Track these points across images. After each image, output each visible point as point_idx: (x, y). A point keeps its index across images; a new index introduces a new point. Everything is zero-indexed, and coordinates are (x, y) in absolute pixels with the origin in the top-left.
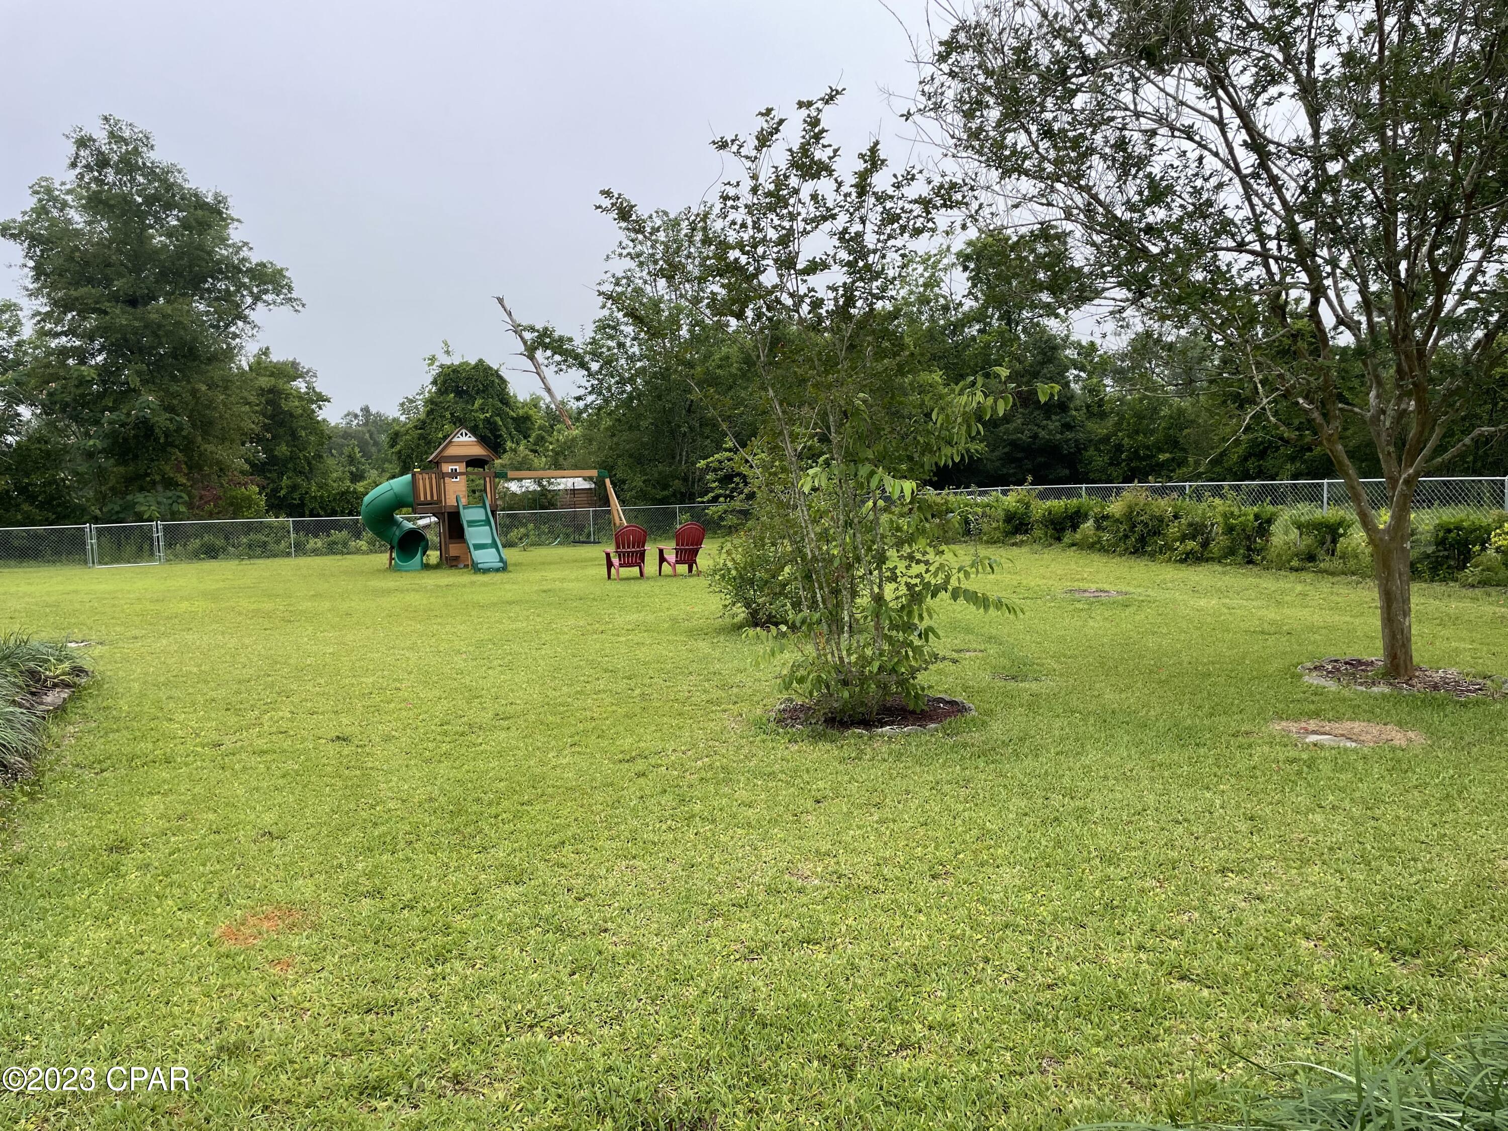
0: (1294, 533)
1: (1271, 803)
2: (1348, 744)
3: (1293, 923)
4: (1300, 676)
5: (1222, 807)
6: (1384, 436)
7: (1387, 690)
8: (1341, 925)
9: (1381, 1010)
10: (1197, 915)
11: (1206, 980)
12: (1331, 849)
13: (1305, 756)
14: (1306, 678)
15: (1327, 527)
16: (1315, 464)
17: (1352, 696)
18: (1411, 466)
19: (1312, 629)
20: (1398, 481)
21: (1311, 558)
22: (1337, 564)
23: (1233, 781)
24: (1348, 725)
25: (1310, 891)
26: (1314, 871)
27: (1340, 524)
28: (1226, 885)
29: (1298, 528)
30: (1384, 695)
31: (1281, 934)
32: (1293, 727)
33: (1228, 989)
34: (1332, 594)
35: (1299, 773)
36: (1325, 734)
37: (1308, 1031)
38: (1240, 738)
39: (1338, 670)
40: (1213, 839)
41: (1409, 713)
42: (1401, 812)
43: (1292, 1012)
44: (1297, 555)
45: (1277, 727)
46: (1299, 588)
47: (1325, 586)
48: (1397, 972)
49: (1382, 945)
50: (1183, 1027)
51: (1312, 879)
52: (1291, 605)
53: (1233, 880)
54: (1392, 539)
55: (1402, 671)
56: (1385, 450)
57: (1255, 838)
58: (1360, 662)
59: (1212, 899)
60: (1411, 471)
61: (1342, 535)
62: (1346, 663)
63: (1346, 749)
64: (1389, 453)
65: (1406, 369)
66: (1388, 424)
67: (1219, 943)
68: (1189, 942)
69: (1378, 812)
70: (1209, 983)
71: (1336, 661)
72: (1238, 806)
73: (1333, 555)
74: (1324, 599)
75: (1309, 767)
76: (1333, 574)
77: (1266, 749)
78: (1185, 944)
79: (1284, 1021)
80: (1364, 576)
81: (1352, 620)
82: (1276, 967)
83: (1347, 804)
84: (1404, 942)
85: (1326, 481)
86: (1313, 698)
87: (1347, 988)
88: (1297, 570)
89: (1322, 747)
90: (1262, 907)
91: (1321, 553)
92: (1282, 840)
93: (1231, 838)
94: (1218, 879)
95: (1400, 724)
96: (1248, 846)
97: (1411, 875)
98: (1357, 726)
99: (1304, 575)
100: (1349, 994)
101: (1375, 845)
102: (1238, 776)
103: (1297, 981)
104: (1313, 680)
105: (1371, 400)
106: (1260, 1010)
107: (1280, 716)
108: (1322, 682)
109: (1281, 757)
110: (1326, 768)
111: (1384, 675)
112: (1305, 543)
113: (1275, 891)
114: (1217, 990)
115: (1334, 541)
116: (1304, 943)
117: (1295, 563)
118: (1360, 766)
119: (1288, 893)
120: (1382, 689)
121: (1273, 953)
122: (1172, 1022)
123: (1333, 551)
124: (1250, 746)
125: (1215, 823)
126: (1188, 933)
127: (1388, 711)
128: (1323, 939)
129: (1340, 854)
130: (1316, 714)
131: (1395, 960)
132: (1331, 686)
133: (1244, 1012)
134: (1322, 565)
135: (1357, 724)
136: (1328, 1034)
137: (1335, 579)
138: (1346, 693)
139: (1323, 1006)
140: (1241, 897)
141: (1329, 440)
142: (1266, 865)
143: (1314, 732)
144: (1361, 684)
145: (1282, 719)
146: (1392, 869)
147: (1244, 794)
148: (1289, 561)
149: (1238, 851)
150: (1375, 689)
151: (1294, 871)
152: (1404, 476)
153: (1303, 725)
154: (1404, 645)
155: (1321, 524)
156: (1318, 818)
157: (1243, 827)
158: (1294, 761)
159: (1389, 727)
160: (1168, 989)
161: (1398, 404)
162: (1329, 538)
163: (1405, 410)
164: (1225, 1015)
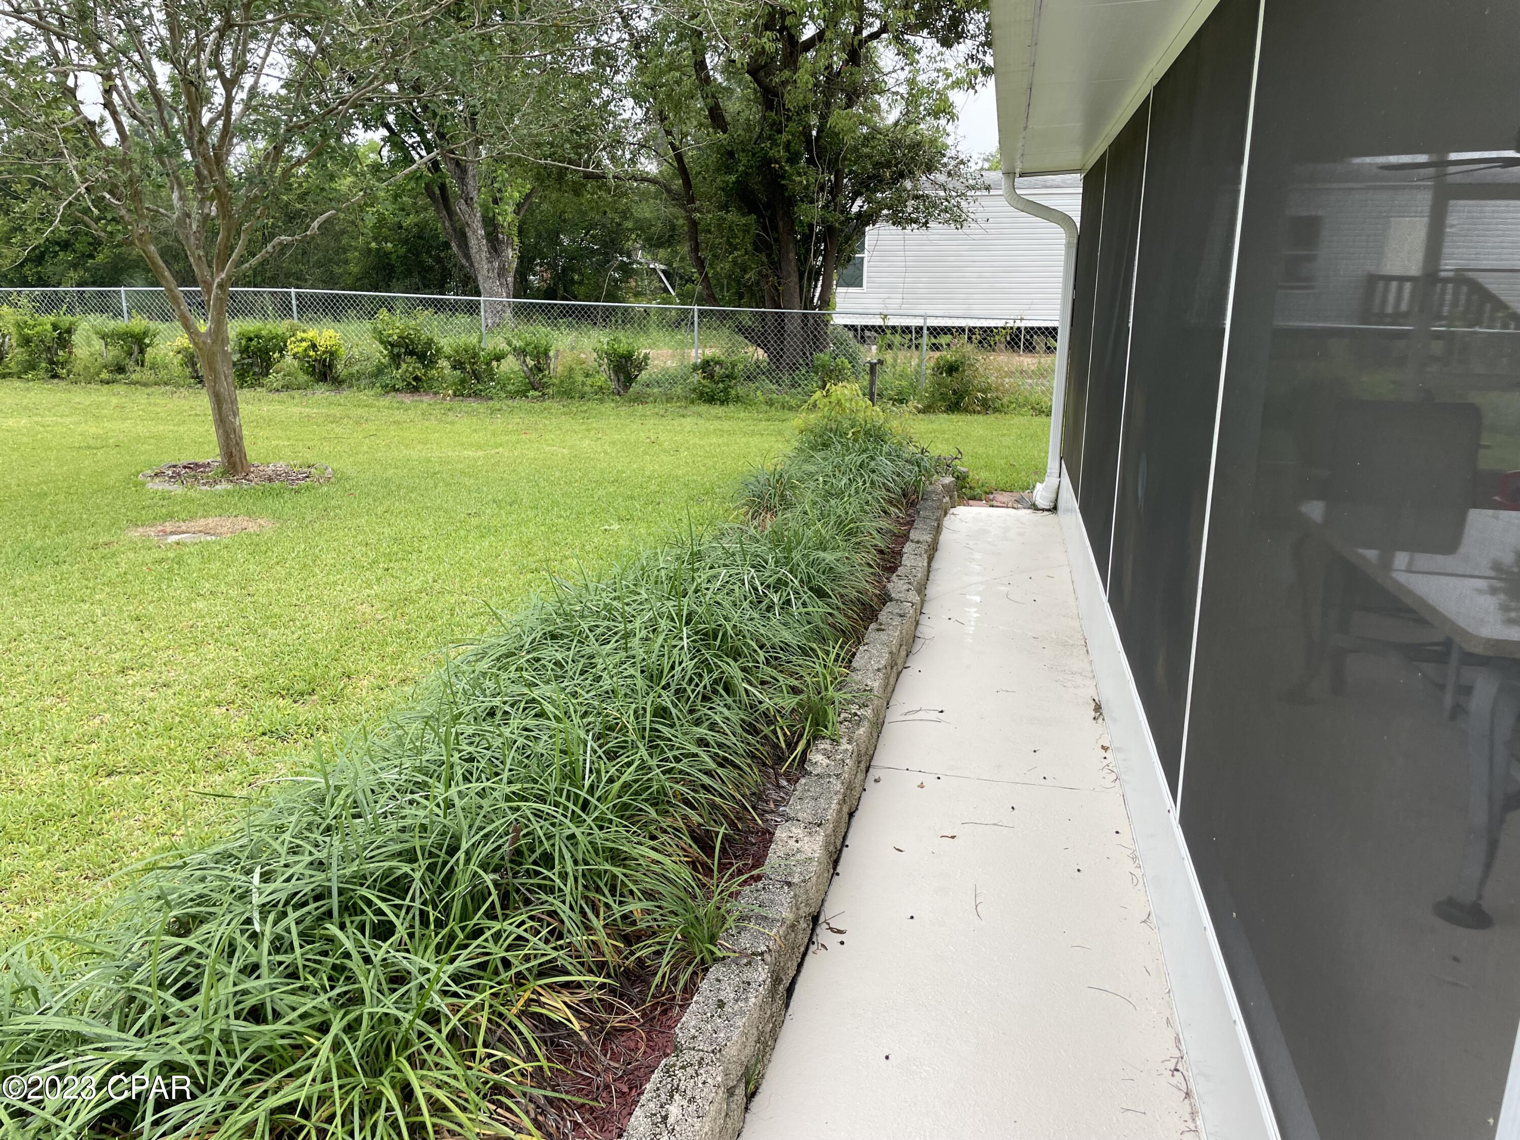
0: (98, 345)
1: (152, 602)
2: (209, 538)
3: (203, 697)
4: (143, 484)
5: (104, 615)
6: (192, 239)
7: (230, 487)
8: (245, 687)
9: (296, 742)
10: (108, 715)
11: (136, 767)
12: (220, 628)
13: (171, 555)
14: (150, 485)
15: (132, 336)
16: (99, 273)
17: (198, 496)
18: (223, 270)
19: (138, 439)
20: (211, 285)
21: (121, 369)
22: (146, 375)
23: (107, 589)
24: (202, 522)
25: (211, 666)
26: (210, 650)
27: (145, 334)
28: (130, 682)
29: (103, 338)
30: (228, 493)
31: (195, 709)
32: (152, 532)
33: (159, 768)
34: (150, 404)
35: (170, 570)
36: (184, 533)
37: (240, 777)
38: (101, 549)
39: (179, 474)
40: (104, 645)
41: (254, 504)
42: (271, 585)
43: (221, 767)
44: (105, 367)
45: (135, 534)
46: (114, 401)
47: (140, 396)
48: (300, 710)
49: (284, 693)
50: (125, 813)
51: (211, 656)
52: (111, 419)
53: (135, 676)
54: (214, 342)
55: (240, 469)
56: (195, 254)
57: (146, 634)
58: (196, 464)
59: (120, 697)
60: (223, 275)
61: (148, 346)
62: (185, 467)
63: (208, 543)
64: (200, 257)
65: (206, 172)
66: (194, 227)
67: (138, 734)
68: (107, 741)
69: (251, 590)
70: (138, 770)
71: (175, 466)
72: (120, 610)
73: (142, 365)
74: (143, 410)
75: (178, 563)
76: (145, 385)
77: (131, 555)
78: (104, 745)
79: (217, 777)
80: (177, 386)
81: (176, 428)
82: (197, 737)
83: (223, 587)
84: (301, 686)
85: (122, 289)
86: (161, 502)
87: (264, 734)
88: (108, 383)
89: (185, 545)
90: (170, 692)
91: (130, 364)
92: (172, 629)
93: (121, 640)
94: (121, 679)
95: (249, 514)
96: (142, 643)
97: (293, 633)
98: (211, 522)
99: (116, 387)
100: (266, 738)
101: (258, 616)
102: (110, 583)
103: (219, 742)
104: (158, 486)
105: (175, 202)
106: (193, 776)
107: (134, 523)
108: (167, 487)
109: (149, 560)
110: (195, 562)
111: (223, 474)
112: (112, 353)
113: (179, 675)
114: (148, 774)
115: (142, 351)
116: (216, 709)
117: (105, 375)
118: (224, 553)
119: (191, 673)
120: (224, 486)
121: (192, 726)
122: (112, 813)
123: (143, 362)
124: (114, 555)
125: (102, 631)
126: (104, 734)
127: (235, 505)
128: (233, 702)
129: (228, 631)
130: (170, 516)
131: (295, 702)
132: (177, 489)
133: (179, 782)
134: (133, 376)
135: (210, 520)
136: (257, 773)
137: (149, 390)
138: (191, 493)
139: (248, 754)
140: (148, 689)
141: (140, 240)
142: (164, 656)
143: (172, 533)
144: (204, 484)
145: (137, 525)
146: (276, 632)
147: (123, 600)
148: (98, 374)
149: (132, 650)
150: (218, 487)
151: (192, 654)
152: (217, 280)
153: (160, 528)
154: (237, 444)
155: (126, 333)
156: (201, 604)
157: (132, 627)
158: (162, 561)
159: (239, 518)
160: (99, 788)
161: (201, 208)
162: (136, 349)
163: (208, 215)
164: (161, 790)
